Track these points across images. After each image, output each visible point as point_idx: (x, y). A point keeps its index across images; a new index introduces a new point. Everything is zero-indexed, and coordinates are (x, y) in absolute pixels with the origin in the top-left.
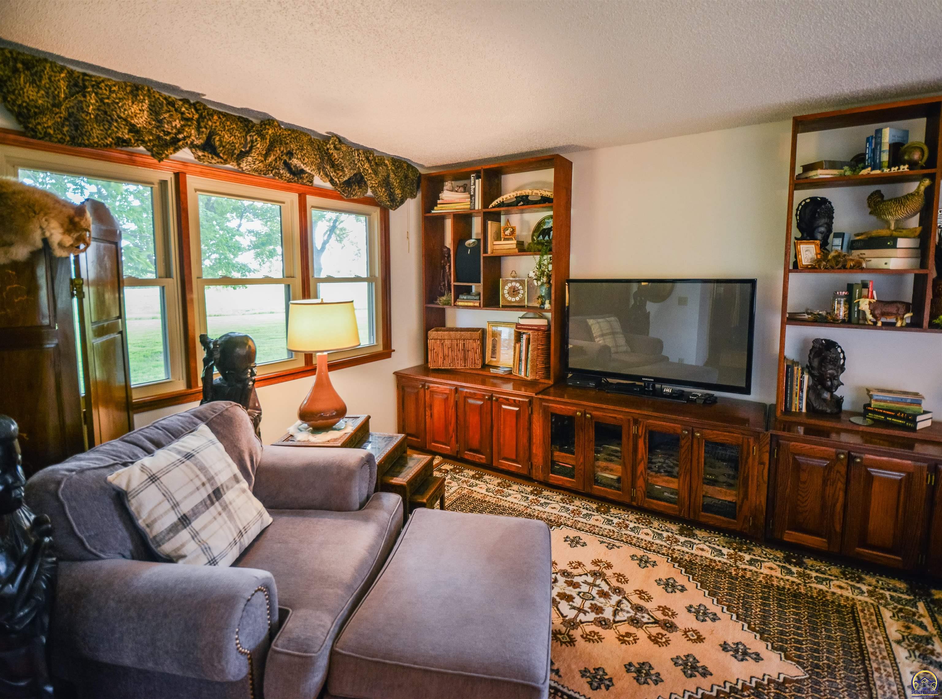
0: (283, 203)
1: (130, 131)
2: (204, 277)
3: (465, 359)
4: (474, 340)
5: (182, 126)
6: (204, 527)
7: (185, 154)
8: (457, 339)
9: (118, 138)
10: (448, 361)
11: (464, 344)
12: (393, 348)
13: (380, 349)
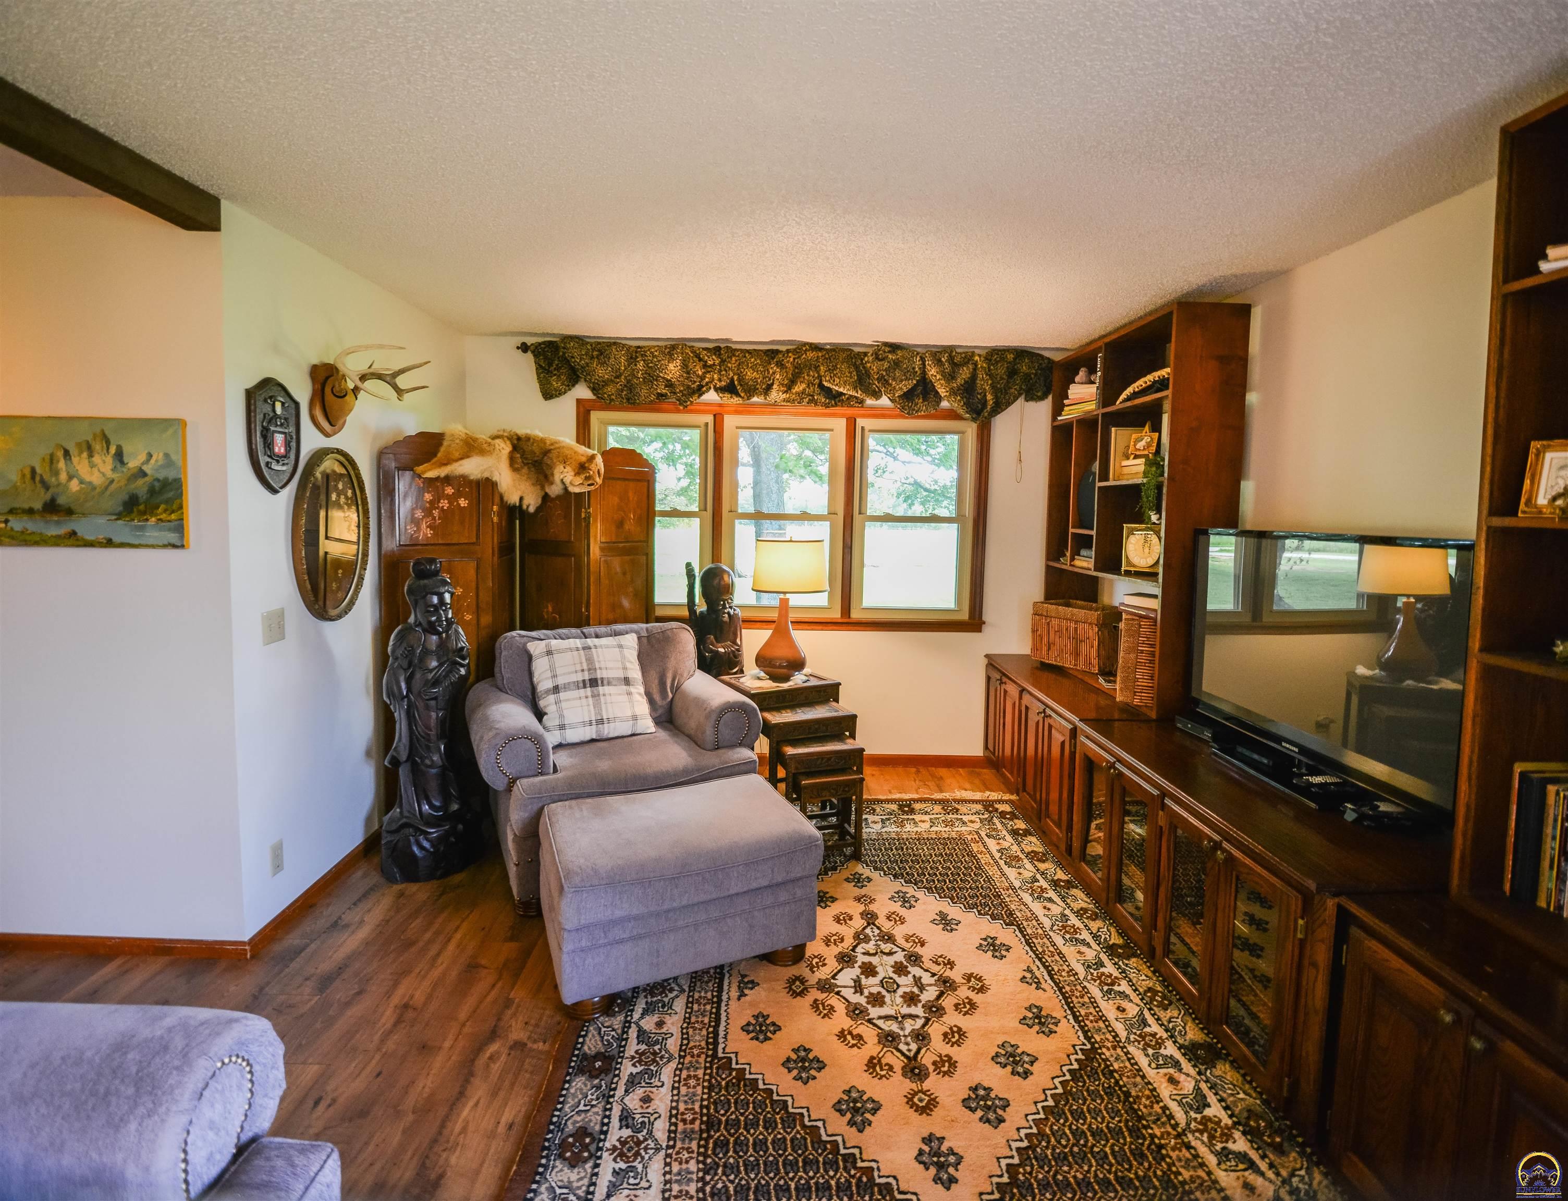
0: (832, 430)
1: (666, 386)
2: (740, 511)
3: (1077, 654)
4: (1090, 624)
5: (704, 373)
6: (568, 700)
7: (711, 396)
8: (1067, 619)
9: (658, 394)
10: (1054, 653)
11: (1076, 629)
12: (984, 618)
13: (964, 616)
